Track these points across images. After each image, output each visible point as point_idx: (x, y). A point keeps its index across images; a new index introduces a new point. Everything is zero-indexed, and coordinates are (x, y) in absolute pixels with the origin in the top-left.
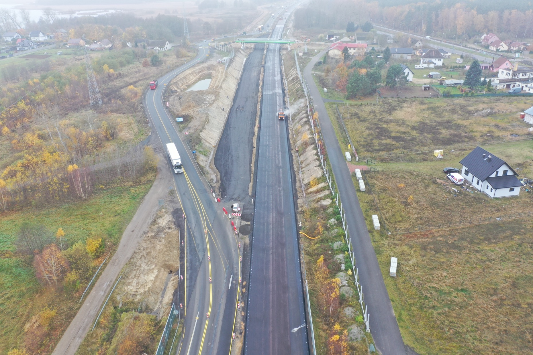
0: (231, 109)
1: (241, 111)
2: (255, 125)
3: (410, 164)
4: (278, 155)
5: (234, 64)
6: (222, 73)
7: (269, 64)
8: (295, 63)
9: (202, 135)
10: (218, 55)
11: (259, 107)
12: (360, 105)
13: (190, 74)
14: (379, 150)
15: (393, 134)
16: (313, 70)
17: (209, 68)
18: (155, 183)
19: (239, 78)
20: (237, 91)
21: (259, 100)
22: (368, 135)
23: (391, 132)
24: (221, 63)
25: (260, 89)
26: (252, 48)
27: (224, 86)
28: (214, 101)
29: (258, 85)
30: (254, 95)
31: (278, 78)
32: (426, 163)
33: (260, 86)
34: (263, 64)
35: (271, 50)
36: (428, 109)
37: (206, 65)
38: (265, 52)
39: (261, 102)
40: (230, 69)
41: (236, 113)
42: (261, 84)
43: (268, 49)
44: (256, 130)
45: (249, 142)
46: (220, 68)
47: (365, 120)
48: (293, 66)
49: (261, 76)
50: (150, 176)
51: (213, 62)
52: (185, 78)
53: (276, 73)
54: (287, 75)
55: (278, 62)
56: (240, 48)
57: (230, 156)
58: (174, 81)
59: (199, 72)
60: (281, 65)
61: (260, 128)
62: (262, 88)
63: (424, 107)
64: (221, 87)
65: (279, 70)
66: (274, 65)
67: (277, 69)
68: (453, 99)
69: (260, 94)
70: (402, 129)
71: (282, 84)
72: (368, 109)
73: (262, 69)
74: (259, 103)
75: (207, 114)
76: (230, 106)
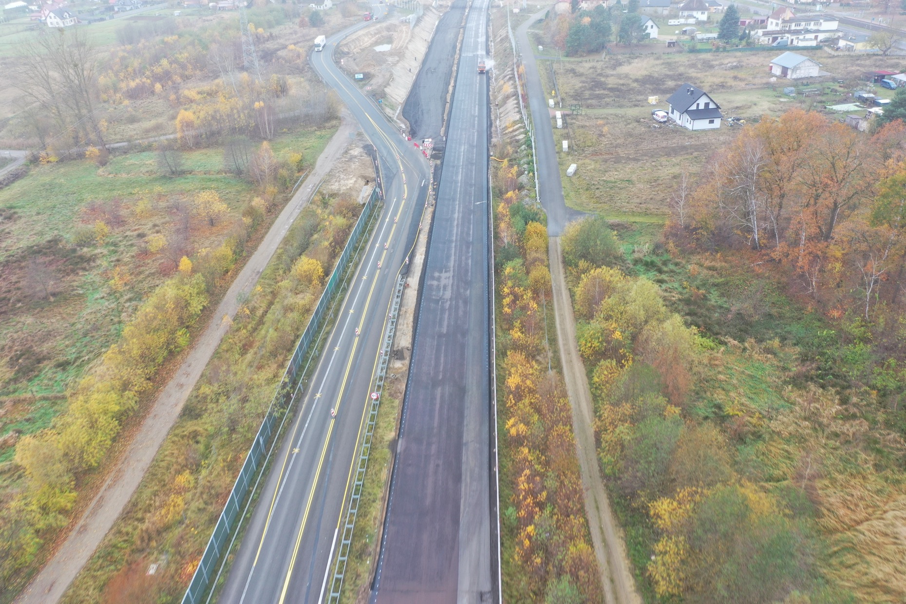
0: (420, 71)
1: (432, 73)
2: (449, 84)
3: (619, 109)
4: (475, 107)
5: (422, 24)
6: (407, 33)
7: (471, 25)
8: (506, 21)
9: (387, 90)
10: (400, 14)
11: (455, 68)
12: (581, 62)
13: (364, 35)
14: (588, 99)
15: (610, 86)
16: (529, 28)
17: (388, 29)
18: (340, 128)
19: (429, 40)
20: (427, 55)
21: (456, 62)
22: (581, 88)
23: (608, 84)
24: (406, 22)
25: (458, 52)
26: (448, 6)
27: (410, 47)
28: (398, 62)
29: (455, 47)
30: (449, 57)
31: (482, 39)
32: (637, 108)
33: (458, 48)
34: (463, 24)
35: (476, 8)
36: (663, 64)
37: (384, 25)
38: (467, 11)
39: (458, 64)
40: (417, 29)
41: (427, 74)
42: (459, 45)
43: (471, 7)
44: (451, 89)
45: (441, 98)
46: (404, 28)
47: (581, 75)
48: (504, 25)
49: (460, 38)
50: (334, 122)
51: (394, 21)
52: (357, 39)
53: (480, 35)
54: (495, 36)
55: (485, 22)
56: (431, 6)
57: (420, 110)
58: (344, 42)
59: (376, 34)
60: (487, 25)
61: (455, 87)
62: (460, 50)
63: (658, 62)
64: (407, 48)
65: (484, 31)
66: (478, 25)
67: (482, 30)
68: (698, 54)
69: (457, 56)
70: (621, 82)
71: (487, 46)
72: (587, 65)
73: (462, 30)
74: (456, 66)
75: (390, 72)
76: (418, 69)
